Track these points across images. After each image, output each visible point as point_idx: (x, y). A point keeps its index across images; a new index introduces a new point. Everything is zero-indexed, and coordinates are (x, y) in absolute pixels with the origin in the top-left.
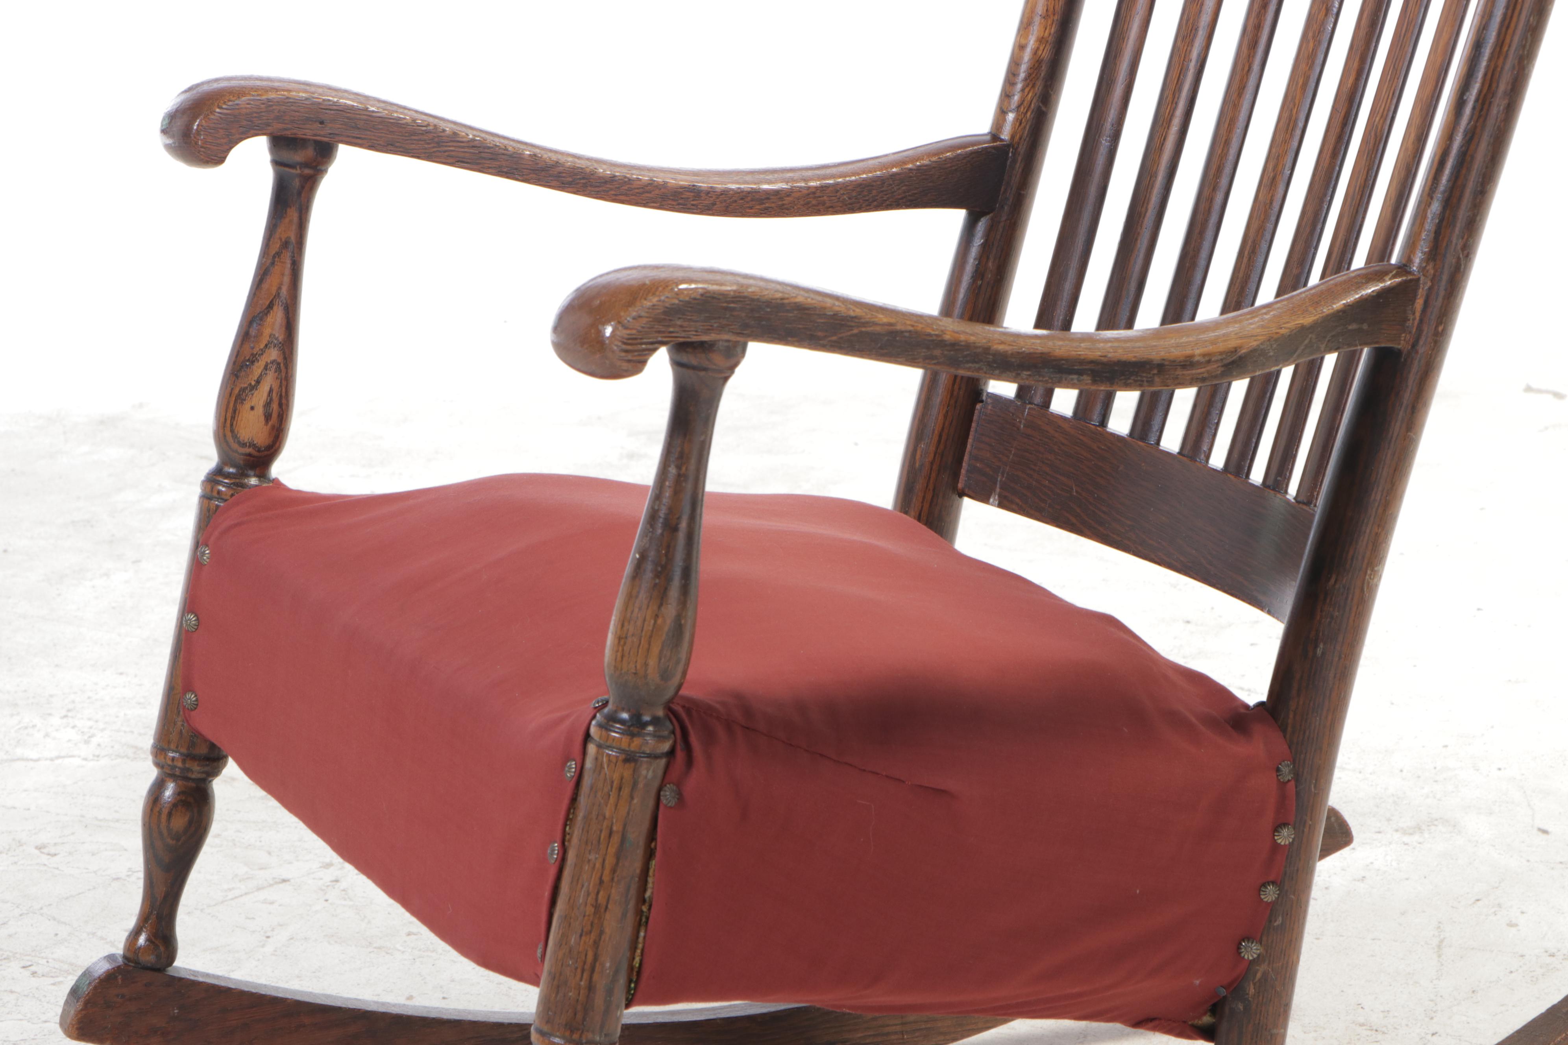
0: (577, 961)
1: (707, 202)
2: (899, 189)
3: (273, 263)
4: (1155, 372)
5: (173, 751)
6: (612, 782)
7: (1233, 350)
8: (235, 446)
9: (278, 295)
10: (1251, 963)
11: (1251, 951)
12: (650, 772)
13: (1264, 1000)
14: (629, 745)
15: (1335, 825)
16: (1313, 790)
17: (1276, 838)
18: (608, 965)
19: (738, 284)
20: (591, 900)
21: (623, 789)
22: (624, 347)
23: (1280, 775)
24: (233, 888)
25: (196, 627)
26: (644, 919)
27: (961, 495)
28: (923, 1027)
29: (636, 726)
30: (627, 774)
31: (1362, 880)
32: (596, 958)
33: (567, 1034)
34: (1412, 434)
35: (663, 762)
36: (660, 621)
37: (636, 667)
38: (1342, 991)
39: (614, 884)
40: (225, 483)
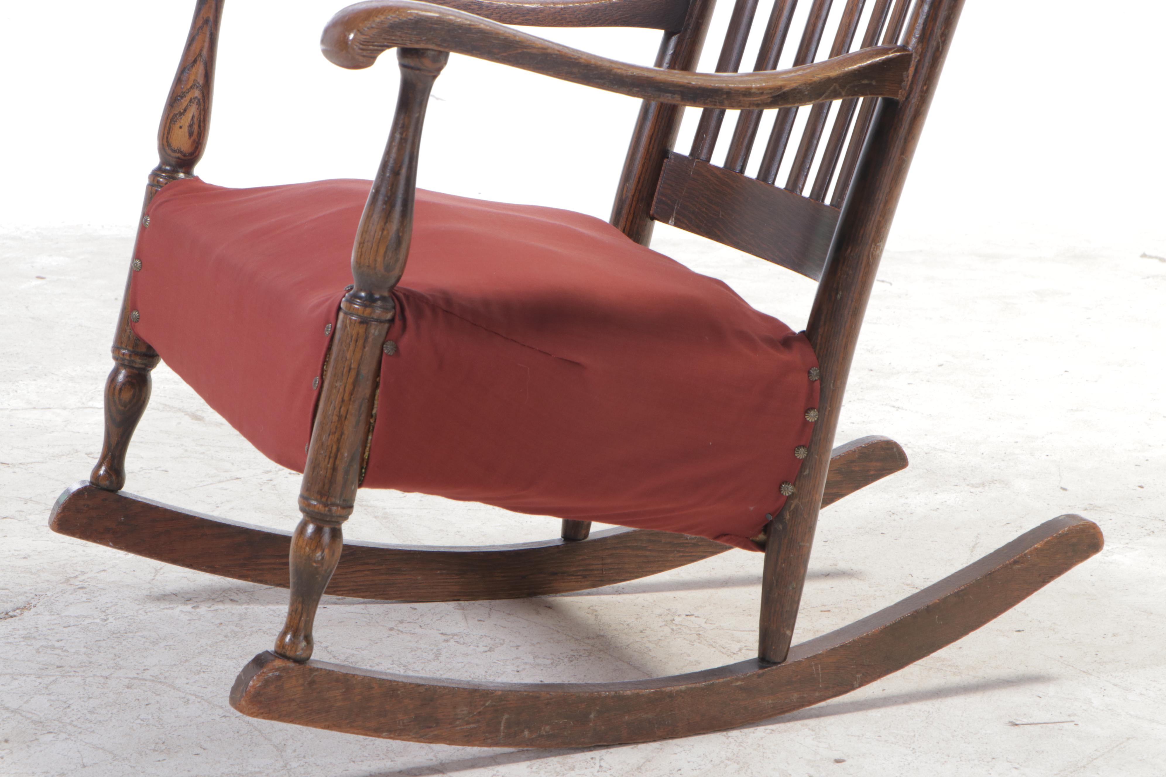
0: (326, 451)
1: (487, 13)
2: (617, 13)
3: (197, 34)
4: (725, 96)
5: (124, 349)
6: (352, 337)
7: (779, 87)
8: (169, 152)
9: (200, 54)
10: (789, 498)
11: (788, 490)
12: (376, 331)
13: (796, 523)
14: (363, 313)
15: (896, 453)
16: (832, 387)
17: (806, 417)
18: (346, 455)
19: (440, 13)
20: (336, 412)
21: (358, 341)
22: (361, 46)
23: (810, 376)
24: (204, 481)
25: (140, 268)
26: (371, 428)
27: (653, 219)
28: (616, 567)
29: (370, 300)
30: (362, 331)
31: (936, 510)
32: (338, 450)
33: (319, 497)
34: (904, 157)
35: (386, 325)
36: (385, 233)
37: (369, 262)
38: (902, 567)
39: (351, 403)
40: (163, 176)
